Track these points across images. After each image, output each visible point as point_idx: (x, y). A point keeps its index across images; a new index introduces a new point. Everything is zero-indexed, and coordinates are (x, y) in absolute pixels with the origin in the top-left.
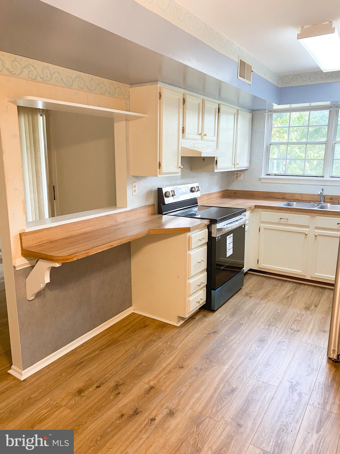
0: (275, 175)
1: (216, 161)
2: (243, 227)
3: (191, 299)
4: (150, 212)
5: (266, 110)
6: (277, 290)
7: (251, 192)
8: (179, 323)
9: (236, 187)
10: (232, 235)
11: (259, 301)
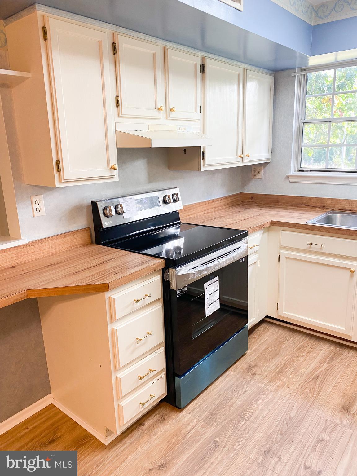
0: (311, 171)
1: (203, 153)
2: (243, 260)
3: (125, 404)
4: (79, 242)
5: (296, 68)
6: (302, 359)
7: (273, 197)
8: (109, 437)
9: (254, 188)
10: (217, 278)
11: (265, 385)
